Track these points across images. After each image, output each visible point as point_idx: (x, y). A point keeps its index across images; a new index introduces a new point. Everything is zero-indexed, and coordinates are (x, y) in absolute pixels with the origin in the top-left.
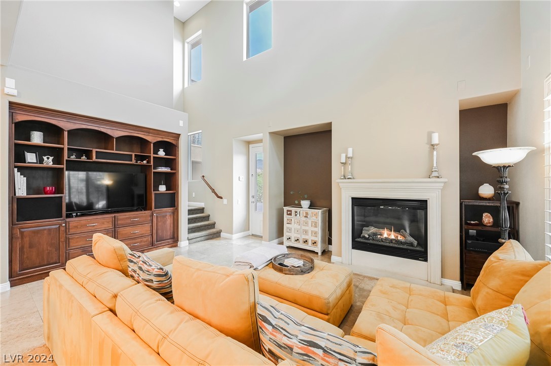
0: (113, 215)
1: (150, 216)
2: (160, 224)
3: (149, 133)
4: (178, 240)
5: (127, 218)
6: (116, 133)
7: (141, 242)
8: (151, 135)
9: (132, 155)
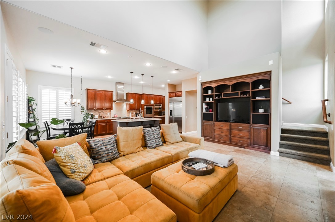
0: (230, 123)
1: (249, 127)
2: (255, 133)
3: (248, 77)
4: (270, 149)
5: (236, 126)
6: (231, 83)
7: (243, 141)
8: (249, 78)
9: (238, 92)
